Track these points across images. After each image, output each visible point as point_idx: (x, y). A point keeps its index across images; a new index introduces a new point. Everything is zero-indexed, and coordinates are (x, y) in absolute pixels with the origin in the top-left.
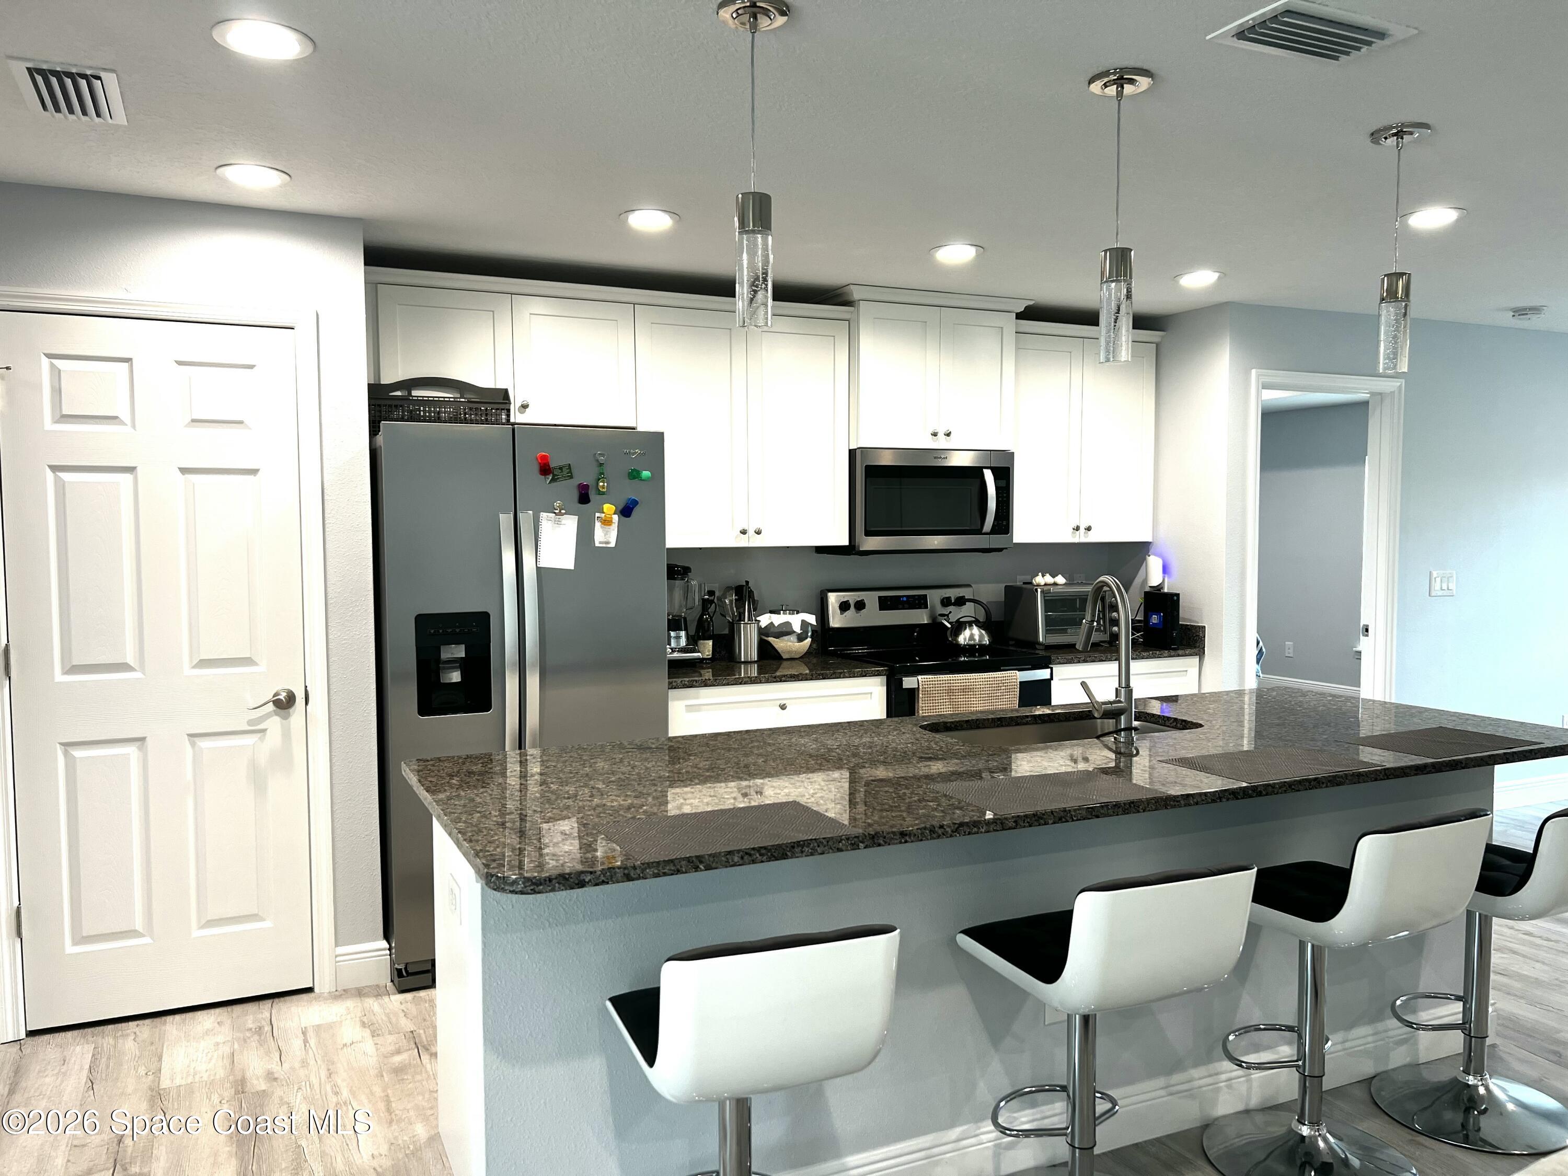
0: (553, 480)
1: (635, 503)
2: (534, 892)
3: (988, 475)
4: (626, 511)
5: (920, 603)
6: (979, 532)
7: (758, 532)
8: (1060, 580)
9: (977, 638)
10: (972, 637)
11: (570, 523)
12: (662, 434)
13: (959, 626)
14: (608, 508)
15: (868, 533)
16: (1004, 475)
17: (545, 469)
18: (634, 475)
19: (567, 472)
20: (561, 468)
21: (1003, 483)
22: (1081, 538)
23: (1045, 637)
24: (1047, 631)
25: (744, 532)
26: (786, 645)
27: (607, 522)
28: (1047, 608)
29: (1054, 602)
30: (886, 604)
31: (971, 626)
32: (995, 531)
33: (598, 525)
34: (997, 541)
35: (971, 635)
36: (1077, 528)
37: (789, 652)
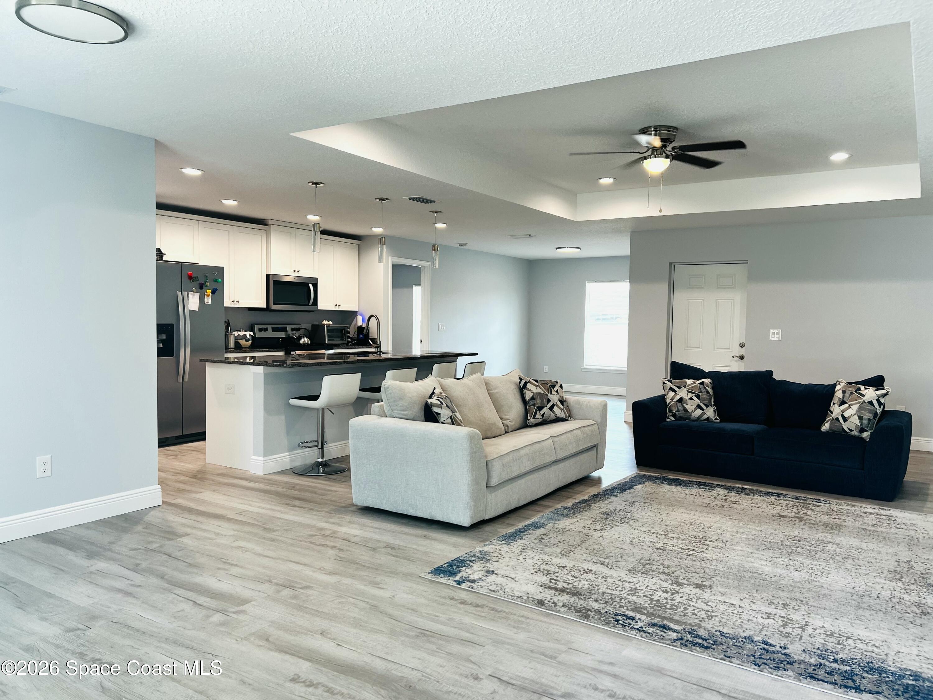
0: (193, 281)
1: (217, 290)
2: (293, 367)
3: (311, 286)
4: (213, 292)
5: (285, 330)
6: (308, 305)
7: (238, 302)
8: (331, 323)
9: (306, 341)
10: (305, 341)
11: (197, 296)
12: (223, 267)
13: (300, 338)
14: (209, 291)
15: (274, 304)
16: (315, 286)
17: (190, 277)
18: (216, 281)
19: (197, 279)
20: (195, 277)
21: (315, 288)
22: (337, 309)
23: (328, 342)
24: (328, 340)
25: (233, 302)
26: (243, 342)
27: (208, 296)
28: (328, 332)
29: (330, 330)
30: (274, 330)
31: (304, 337)
32: (312, 305)
33: (205, 296)
34: (313, 308)
35: (305, 340)
36: (336, 305)
37: (245, 345)
